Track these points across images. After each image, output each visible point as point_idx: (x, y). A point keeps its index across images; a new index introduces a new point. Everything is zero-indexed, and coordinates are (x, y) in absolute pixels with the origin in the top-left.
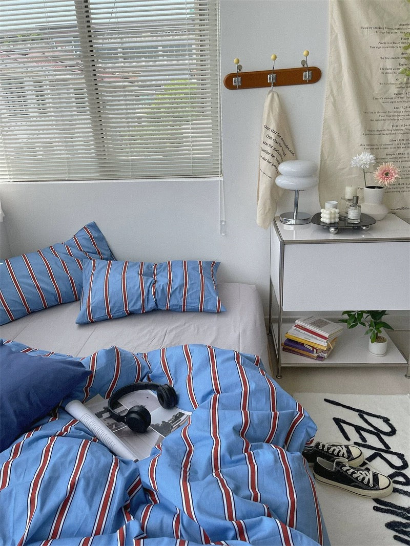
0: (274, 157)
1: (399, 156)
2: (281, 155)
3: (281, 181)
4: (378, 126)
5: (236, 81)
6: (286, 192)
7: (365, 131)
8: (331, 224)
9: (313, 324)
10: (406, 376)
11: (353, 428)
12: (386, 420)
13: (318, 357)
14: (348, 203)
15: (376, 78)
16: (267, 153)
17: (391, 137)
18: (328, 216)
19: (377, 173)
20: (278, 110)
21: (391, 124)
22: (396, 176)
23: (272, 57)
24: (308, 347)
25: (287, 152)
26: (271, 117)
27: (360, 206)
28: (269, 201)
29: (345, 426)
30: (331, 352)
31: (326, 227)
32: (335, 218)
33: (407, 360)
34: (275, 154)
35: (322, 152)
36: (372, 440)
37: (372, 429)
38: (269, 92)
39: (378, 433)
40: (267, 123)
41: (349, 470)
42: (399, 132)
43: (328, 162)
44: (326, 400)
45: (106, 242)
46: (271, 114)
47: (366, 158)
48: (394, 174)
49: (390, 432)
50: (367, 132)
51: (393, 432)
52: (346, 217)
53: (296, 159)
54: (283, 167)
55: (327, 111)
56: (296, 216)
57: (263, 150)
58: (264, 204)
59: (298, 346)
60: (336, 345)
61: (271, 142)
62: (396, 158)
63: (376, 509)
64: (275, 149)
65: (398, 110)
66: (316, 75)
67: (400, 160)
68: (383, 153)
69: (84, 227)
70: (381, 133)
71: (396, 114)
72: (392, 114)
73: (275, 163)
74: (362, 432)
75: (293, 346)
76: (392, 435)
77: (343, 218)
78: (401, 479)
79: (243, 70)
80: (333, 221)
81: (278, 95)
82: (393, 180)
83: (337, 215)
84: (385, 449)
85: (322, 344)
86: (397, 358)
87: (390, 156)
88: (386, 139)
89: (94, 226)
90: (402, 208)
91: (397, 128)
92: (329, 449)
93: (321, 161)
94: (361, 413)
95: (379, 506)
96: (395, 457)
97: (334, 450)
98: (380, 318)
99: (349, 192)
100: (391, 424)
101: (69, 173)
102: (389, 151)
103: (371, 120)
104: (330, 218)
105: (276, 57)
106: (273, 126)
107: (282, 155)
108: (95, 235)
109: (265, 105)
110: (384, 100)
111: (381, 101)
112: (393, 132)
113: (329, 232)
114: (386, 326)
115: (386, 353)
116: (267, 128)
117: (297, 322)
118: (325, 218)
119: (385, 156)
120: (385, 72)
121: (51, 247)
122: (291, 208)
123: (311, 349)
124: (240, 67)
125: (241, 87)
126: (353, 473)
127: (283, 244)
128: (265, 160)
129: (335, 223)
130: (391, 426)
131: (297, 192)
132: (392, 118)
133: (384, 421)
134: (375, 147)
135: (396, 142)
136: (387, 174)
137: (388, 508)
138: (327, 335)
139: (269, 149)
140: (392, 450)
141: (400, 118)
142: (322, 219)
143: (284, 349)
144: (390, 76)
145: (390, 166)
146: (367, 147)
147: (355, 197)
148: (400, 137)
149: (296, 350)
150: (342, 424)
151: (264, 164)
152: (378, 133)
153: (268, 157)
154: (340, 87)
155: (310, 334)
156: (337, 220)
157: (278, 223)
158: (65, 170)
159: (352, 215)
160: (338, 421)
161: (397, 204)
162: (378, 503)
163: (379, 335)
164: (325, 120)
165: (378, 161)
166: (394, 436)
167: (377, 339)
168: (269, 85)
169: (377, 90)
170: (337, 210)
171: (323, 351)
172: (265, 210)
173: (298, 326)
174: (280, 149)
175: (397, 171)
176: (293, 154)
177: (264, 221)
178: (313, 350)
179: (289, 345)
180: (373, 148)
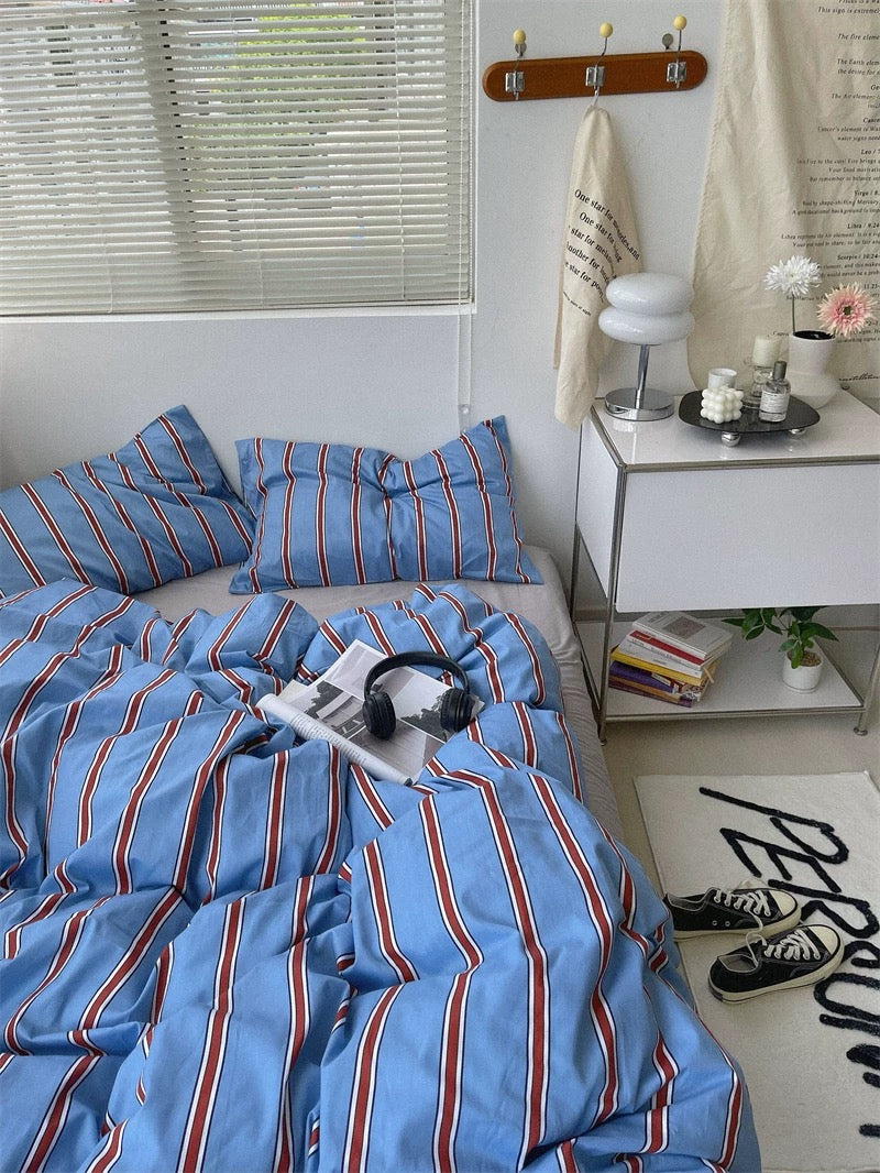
0: (596, 266)
1: (867, 261)
2: (610, 262)
3: (611, 323)
4: (827, 191)
5: (511, 81)
6: (617, 345)
7: (798, 202)
8: (724, 423)
9: (669, 629)
10: (856, 730)
11: (762, 850)
12: (827, 830)
13: (682, 699)
14: (758, 373)
15: (829, 82)
16: (581, 256)
17: (852, 218)
18: (719, 407)
19: (825, 307)
20: (607, 154)
21: (854, 189)
22: (868, 315)
23: (603, 29)
24: (661, 679)
25: (624, 252)
26: (593, 172)
27: (788, 386)
28: (583, 369)
29: (747, 847)
30: (706, 687)
31: (713, 431)
32: (732, 411)
33: (862, 701)
34: (600, 259)
35: (699, 249)
36: (803, 875)
37: (799, 850)
38: (589, 112)
39: (811, 857)
40: (582, 185)
41: (775, 950)
42: (868, 206)
43: (710, 273)
44: (704, 791)
45: (211, 451)
46: (592, 164)
47: (801, 270)
48: (862, 311)
49: (836, 855)
50: (803, 208)
51: (842, 855)
52: (752, 405)
53: (642, 270)
54: (618, 291)
55: (716, 155)
56: (641, 399)
57: (571, 249)
58: (574, 374)
59: (634, 675)
60: (719, 669)
61: (590, 231)
62: (858, 265)
63: (824, 1020)
64: (599, 248)
65: (870, 157)
66: (695, 70)
67: (867, 269)
68: (832, 254)
69: (161, 418)
70: (831, 207)
71: (866, 165)
72: (857, 166)
73: (599, 279)
74: (780, 857)
75: (630, 677)
76: (840, 862)
77: (750, 409)
78: (866, 955)
79: (530, 55)
80: (728, 417)
81: (609, 116)
82: (861, 323)
83: (739, 405)
84: (829, 891)
85: (692, 673)
86: (840, 696)
87: (846, 262)
88: (840, 223)
89: (183, 416)
90: (864, 377)
91: (864, 199)
93: (696, 270)
94: (777, 817)
95: (830, 1014)
96: (852, 908)
97: (744, 903)
98: (810, 617)
99: (762, 350)
100: (837, 838)
101: (116, 296)
102: (847, 249)
103: (811, 179)
104: (724, 412)
105: (610, 31)
106: (596, 193)
107: (614, 259)
108: (185, 435)
109: (578, 141)
110: (842, 134)
111: (835, 135)
112: (857, 207)
113: (721, 442)
114: (825, 633)
115: (818, 685)
116: (582, 197)
117: (637, 625)
118: (714, 407)
119: (835, 261)
120: (846, 67)
121: (86, 463)
122: (628, 376)
123: (669, 683)
124: (521, 48)
125: (524, 96)
126: (784, 951)
127: (624, 472)
128: (576, 272)
129: (732, 421)
130: (837, 841)
131: (645, 349)
132: (856, 174)
133: (823, 832)
134: (817, 240)
135: (861, 231)
136: (847, 310)
137: (849, 1017)
138: (701, 655)
139: (586, 249)
140: (845, 893)
141: (873, 175)
142: (703, 413)
143: (613, 684)
144: (858, 78)
145: (855, 290)
146: (799, 241)
147: (779, 365)
148: (870, 218)
149: (646, 689)
150: (741, 842)
151: (573, 283)
152: (825, 208)
153: (582, 265)
154: (747, 99)
155: (666, 653)
156: (737, 415)
157: (602, 415)
158: (107, 287)
159: (771, 405)
160: (731, 836)
161: (854, 368)
162: (827, 1009)
163: (806, 649)
164: (710, 176)
165: (828, 278)
166: (844, 864)
167: (802, 659)
168: (589, 92)
169: (827, 108)
170: (739, 394)
171: (692, 687)
172: (574, 387)
173: (637, 634)
174: (609, 248)
175: (869, 303)
176: (637, 256)
177: (572, 411)
178: (672, 686)
179: (617, 675)
180: (811, 243)
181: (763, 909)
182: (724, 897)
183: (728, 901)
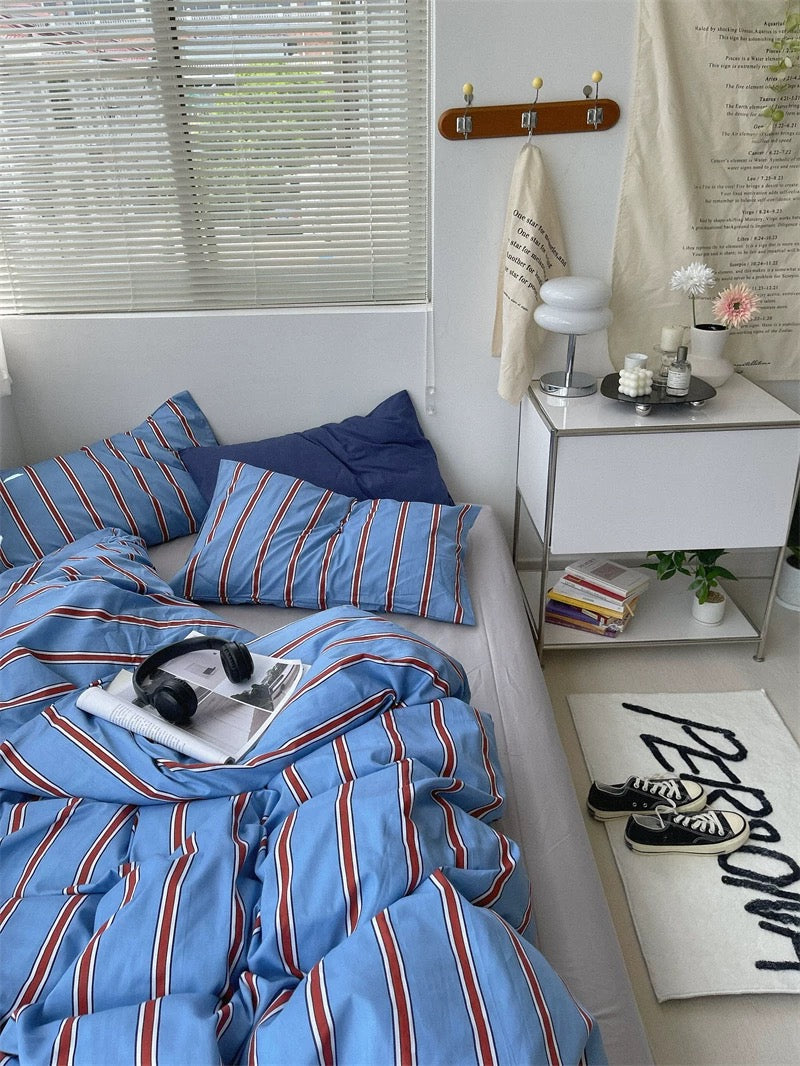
0: (532, 271)
1: (754, 268)
2: (543, 268)
3: (544, 317)
4: (719, 211)
5: (462, 123)
6: (550, 335)
7: (696, 219)
8: (637, 397)
9: (597, 572)
10: (755, 657)
11: (675, 751)
12: (729, 735)
13: (608, 630)
14: (665, 357)
15: (719, 123)
16: (520, 263)
17: (741, 233)
18: (633, 384)
19: (718, 303)
20: (539, 181)
21: (742, 208)
22: (754, 309)
23: (535, 82)
24: (590, 614)
25: (554, 260)
26: (528, 196)
27: (689, 366)
28: (522, 356)
29: (662, 748)
30: (628, 621)
31: (629, 404)
32: (644, 387)
33: (759, 632)
34: (535, 265)
35: (615, 259)
36: (709, 770)
37: (707, 751)
38: (525, 147)
39: (716, 757)
40: (519, 206)
41: (683, 819)
42: (754, 223)
43: (625, 278)
44: (626, 706)
45: (211, 428)
46: (527, 191)
47: (698, 274)
48: (749, 306)
49: (738, 754)
50: (700, 224)
51: (742, 754)
52: (661, 383)
53: (569, 274)
54: (549, 291)
55: (628, 183)
56: (570, 380)
57: (510, 257)
58: (514, 359)
59: (569, 612)
60: (638, 606)
61: (527, 243)
62: (747, 271)
63: (726, 881)
64: (533, 256)
65: (754, 183)
66: (611, 114)
67: (754, 274)
68: (725, 263)
69: (168, 402)
70: (722, 223)
71: (751, 190)
72: (745, 190)
73: (533, 280)
74: (690, 756)
75: (561, 612)
76: (741, 760)
77: (659, 386)
78: (762, 832)
79: (476, 103)
80: (641, 392)
81: (540, 153)
82: (748, 315)
83: (650, 382)
84: (731, 782)
85: (616, 609)
86: (742, 629)
87: (738, 268)
88: (731, 236)
89: (186, 399)
90: (754, 363)
91: (750, 217)
92: (650, 787)
93: (614, 275)
94: (687, 725)
95: (729, 875)
96: (749, 795)
97: (659, 789)
98: (714, 561)
99: (668, 338)
100: (737, 741)
101: (135, 297)
102: (738, 258)
103: (707, 201)
104: (637, 388)
105: (541, 84)
106: (530, 212)
107: (545, 265)
108: (190, 415)
109: (515, 171)
110: (731, 165)
111: (725, 165)
112: (744, 223)
113: (635, 412)
114: (726, 574)
115: (722, 621)
116: (520, 216)
117: (569, 570)
118: (628, 385)
119: (727, 268)
120: (734, 111)
121: (107, 440)
122: (560, 362)
123: (596, 617)
124: (469, 97)
125: (471, 136)
126: (691, 822)
127: (556, 435)
128: (516, 276)
129: (644, 396)
130: (737, 744)
131: (572, 337)
132: (743, 197)
133: (726, 737)
134: (713, 251)
135: (749, 242)
136: (737, 306)
137: (746, 878)
138: (623, 593)
139: (524, 257)
140: (743, 784)
141: (757, 197)
142: (620, 389)
143: (550, 620)
144: (743, 119)
145: (742, 290)
146: (700, 252)
147: (681, 349)
148: (756, 232)
149: (577, 622)
150: (656, 745)
151: (512, 285)
152: (718, 224)
153: (520, 270)
154: (653, 140)
155: (593, 592)
156: (648, 390)
157: (538, 393)
158: (129, 290)
159: (676, 381)
160: (649, 740)
161: (746, 356)
162: (728, 871)
163: (712, 589)
164: (624, 200)
165: (720, 280)
166: (744, 761)
167: (709, 597)
168: (524, 133)
169: (719, 144)
170: (649, 373)
171: (616, 621)
172: (515, 370)
173: (569, 577)
174: (542, 255)
175: (754, 300)
176: (564, 264)
177: (513, 389)
178: (599, 620)
179: (553, 611)
180: (708, 253)
181: (674, 794)
182: (642, 784)
183: (645, 787)
